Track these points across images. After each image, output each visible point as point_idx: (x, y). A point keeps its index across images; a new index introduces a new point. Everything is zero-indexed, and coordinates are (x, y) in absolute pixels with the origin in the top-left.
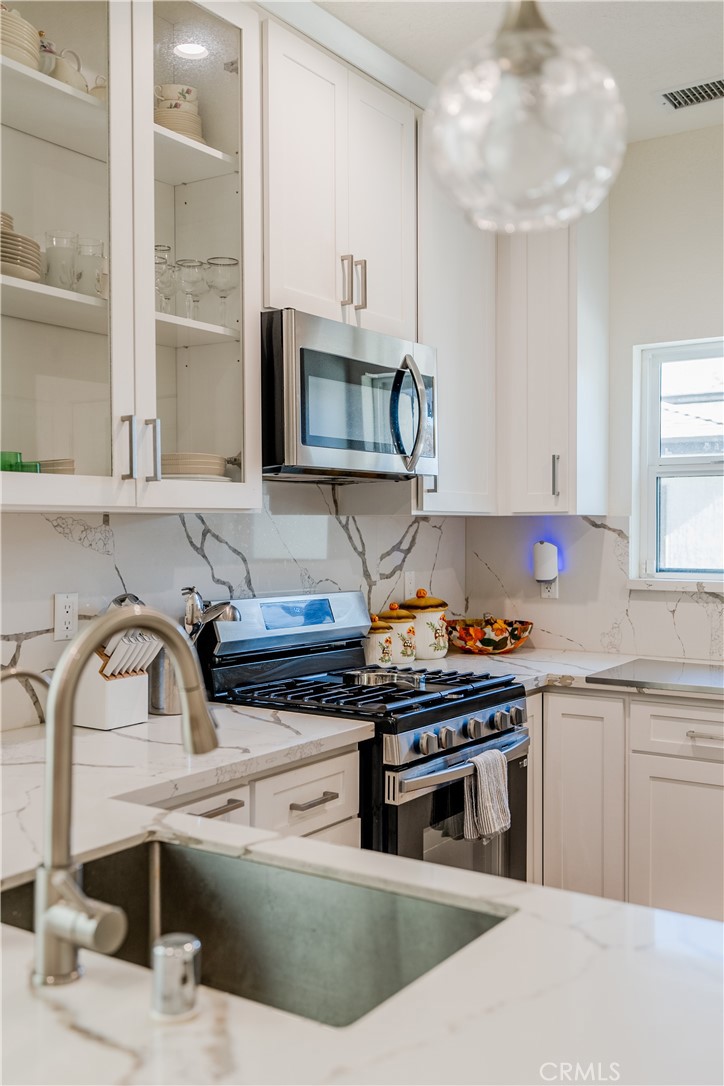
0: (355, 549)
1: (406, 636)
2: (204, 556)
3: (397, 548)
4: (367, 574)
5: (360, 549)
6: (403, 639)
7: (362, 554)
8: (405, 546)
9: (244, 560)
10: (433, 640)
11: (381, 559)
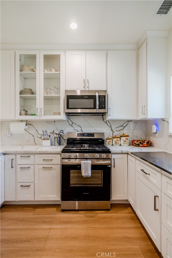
0: (109, 126)
1: (116, 141)
2: (72, 126)
3: (122, 126)
4: (112, 130)
5: (110, 126)
6: (115, 141)
7: (111, 127)
8: (124, 126)
9: (81, 127)
10: (123, 142)
11: (116, 128)
